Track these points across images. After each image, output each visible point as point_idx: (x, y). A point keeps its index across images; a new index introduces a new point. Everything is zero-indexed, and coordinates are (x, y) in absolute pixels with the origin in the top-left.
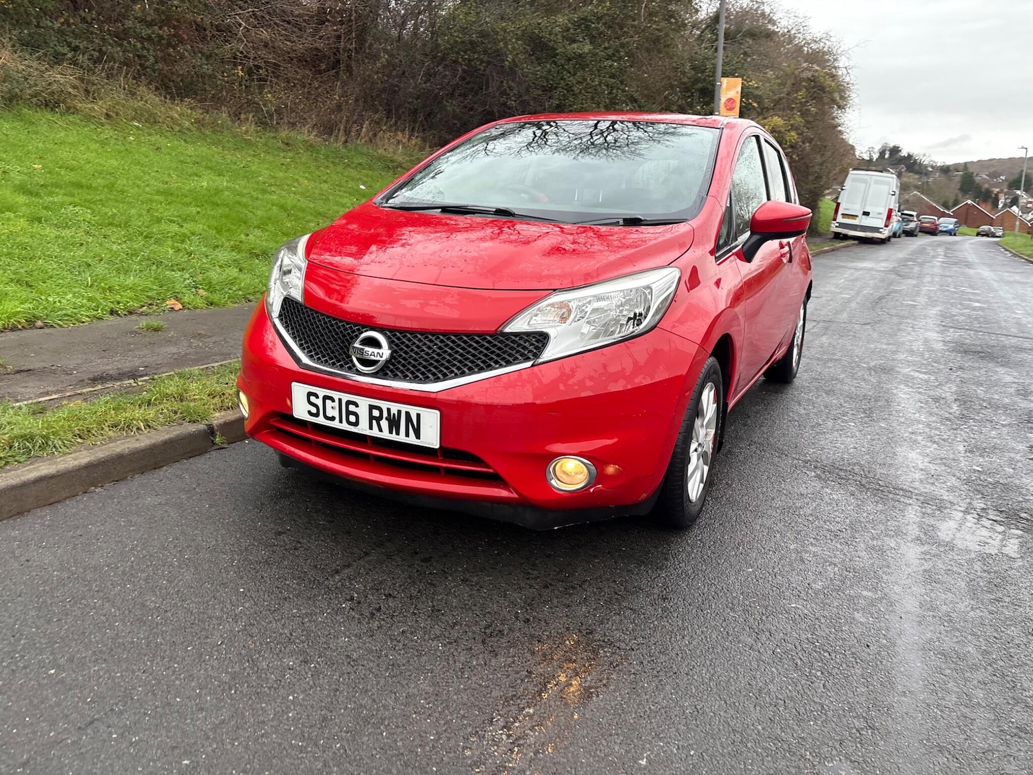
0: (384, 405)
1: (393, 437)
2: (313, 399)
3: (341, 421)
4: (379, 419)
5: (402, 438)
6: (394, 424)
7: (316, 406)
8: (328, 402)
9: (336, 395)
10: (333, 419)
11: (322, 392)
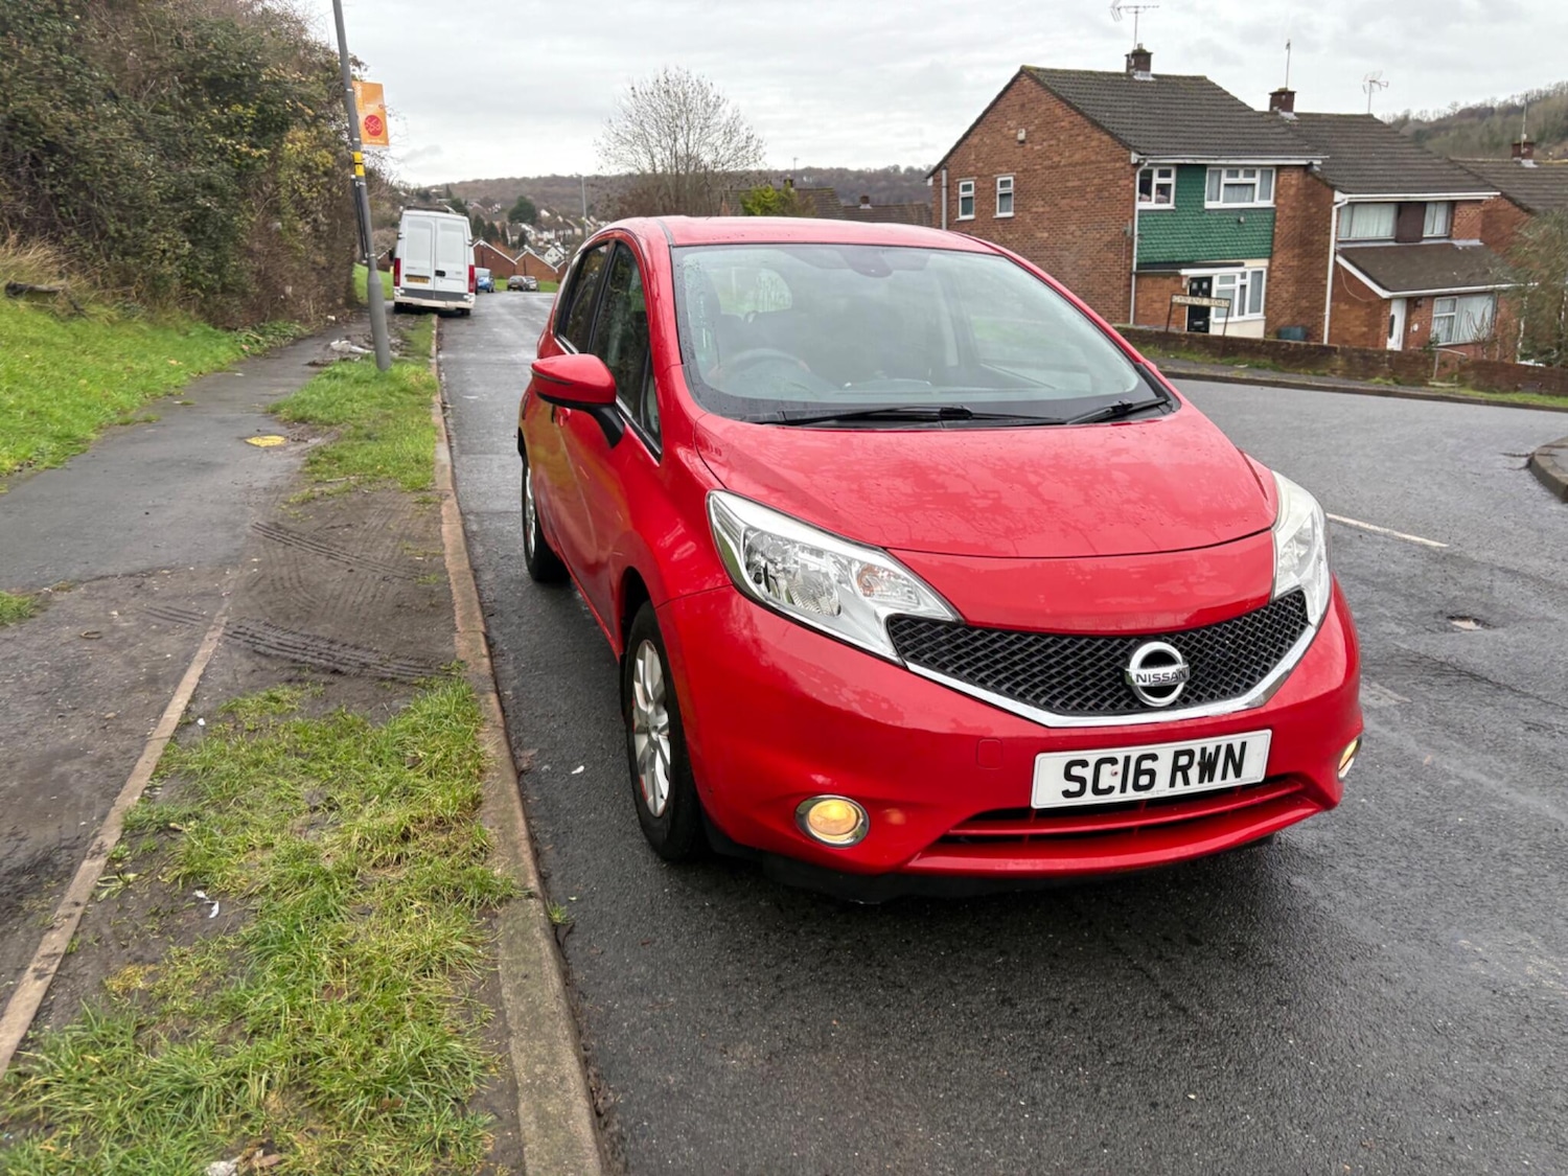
0: (1196, 745)
1: (1207, 786)
2: (1076, 771)
3: (1123, 790)
4: (1185, 770)
5: (1217, 783)
6: (1208, 768)
7: (1082, 781)
8: (1106, 769)
9: (1119, 753)
10: (1110, 789)
11: (1092, 756)
